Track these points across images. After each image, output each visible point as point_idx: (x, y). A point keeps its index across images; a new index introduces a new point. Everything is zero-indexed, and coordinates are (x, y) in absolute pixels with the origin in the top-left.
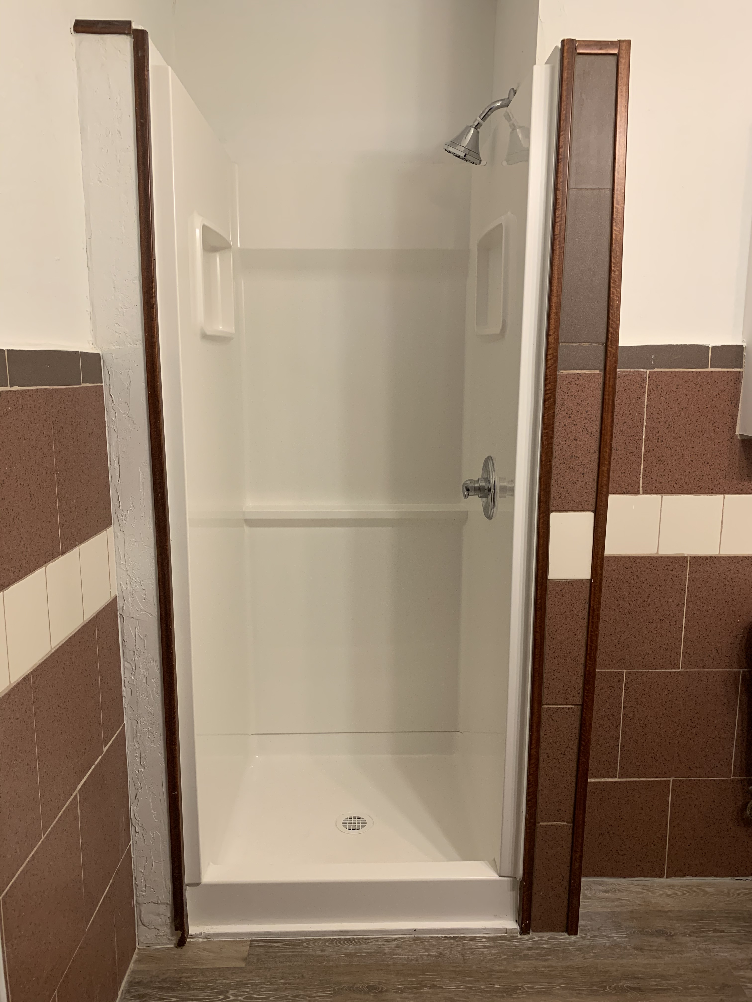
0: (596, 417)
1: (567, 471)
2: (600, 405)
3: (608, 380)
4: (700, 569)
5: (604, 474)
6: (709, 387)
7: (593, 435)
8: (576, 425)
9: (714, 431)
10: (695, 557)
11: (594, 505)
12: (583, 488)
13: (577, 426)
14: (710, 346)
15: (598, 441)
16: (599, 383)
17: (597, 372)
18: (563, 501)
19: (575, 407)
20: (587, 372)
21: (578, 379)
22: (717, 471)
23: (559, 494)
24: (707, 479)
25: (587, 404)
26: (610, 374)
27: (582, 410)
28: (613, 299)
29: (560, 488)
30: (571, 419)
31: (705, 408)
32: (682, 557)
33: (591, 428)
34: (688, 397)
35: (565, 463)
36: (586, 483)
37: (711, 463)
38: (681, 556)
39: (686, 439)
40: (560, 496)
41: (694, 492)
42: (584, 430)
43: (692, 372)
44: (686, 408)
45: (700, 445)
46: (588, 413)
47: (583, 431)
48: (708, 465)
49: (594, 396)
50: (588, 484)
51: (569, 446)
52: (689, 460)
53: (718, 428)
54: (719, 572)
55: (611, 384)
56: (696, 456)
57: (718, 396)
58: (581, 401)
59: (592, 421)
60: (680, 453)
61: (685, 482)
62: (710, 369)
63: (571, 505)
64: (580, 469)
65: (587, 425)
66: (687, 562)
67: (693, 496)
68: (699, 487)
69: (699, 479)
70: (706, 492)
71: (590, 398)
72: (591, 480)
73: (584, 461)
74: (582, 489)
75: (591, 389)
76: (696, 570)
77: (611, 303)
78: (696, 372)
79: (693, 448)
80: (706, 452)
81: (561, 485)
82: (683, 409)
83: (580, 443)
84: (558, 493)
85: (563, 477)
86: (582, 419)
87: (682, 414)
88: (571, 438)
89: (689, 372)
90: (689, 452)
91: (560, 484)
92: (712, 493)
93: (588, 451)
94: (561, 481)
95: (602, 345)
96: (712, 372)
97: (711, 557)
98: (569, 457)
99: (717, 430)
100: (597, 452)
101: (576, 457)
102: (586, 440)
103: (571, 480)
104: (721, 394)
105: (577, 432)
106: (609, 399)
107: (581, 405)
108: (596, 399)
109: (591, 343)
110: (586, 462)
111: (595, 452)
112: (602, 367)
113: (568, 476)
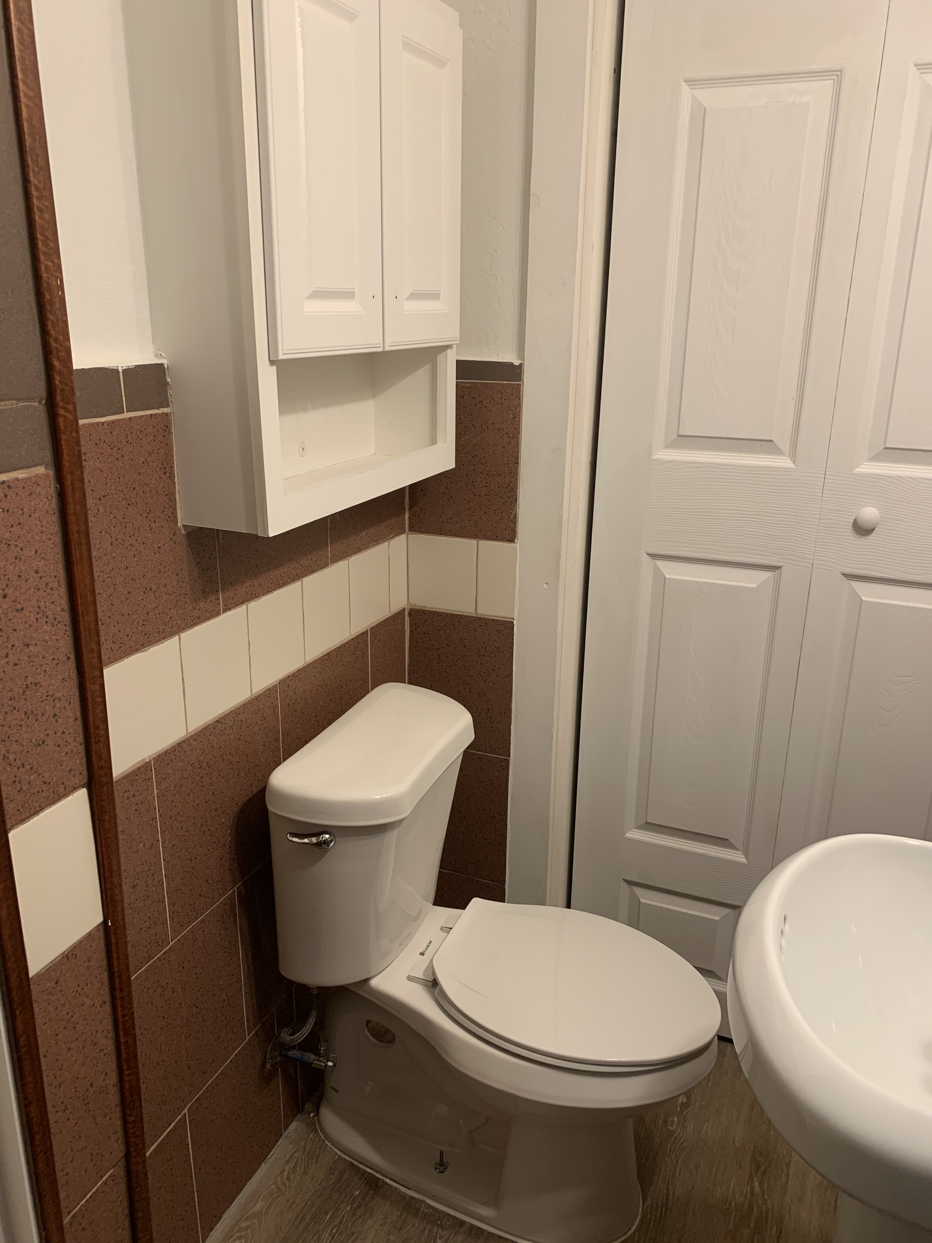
0: (57, 579)
1: (23, 723)
2: (59, 550)
3: (70, 488)
4: (168, 771)
5: (96, 699)
6: (131, 450)
7: (59, 622)
8: (22, 609)
9: (151, 529)
10: (159, 756)
11: (85, 772)
12: (59, 746)
13: (24, 612)
14: (120, 370)
15: (69, 633)
16: (50, 498)
17: (40, 470)
18: (28, 796)
19: (12, 568)
20: (20, 474)
21: (6, 496)
22: (165, 598)
23: (17, 783)
24: (155, 617)
25: (33, 553)
26: (72, 473)
27: (26, 570)
28: (48, 283)
29: (16, 769)
30: (7, 599)
31: (132, 489)
32: (143, 766)
33: (52, 606)
34: (105, 475)
35: (15, 708)
36: (63, 733)
37: (154, 587)
38: (142, 764)
39: (114, 555)
40: (19, 787)
41: (140, 647)
42: (38, 616)
43: (103, 423)
44: (104, 496)
45: (136, 559)
46: (41, 574)
47: (37, 619)
48: (152, 592)
49: (44, 529)
50: (67, 733)
51: (16, 665)
52: (125, 592)
53: (155, 522)
54: (192, 762)
55: (78, 495)
56: (133, 582)
57: (146, 466)
58: (22, 549)
59: (52, 589)
60: (109, 585)
61: (126, 633)
62: (127, 415)
63: (44, 795)
64: (47, 708)
65: (43, 603)
66: (152, 770)
67: (140, 654)
68: (145, 635)
69: (144, 620)
70: (157, 639)
71: (37, 538)
72: (71, 721)
73: (51, 687)
74: (58, 749)
75: (37, 515)
76: (164, 777)
77: (48, 297)
78: (109, 423)
79: (127, 568)
80: (146, 570)
81: (18, 760)
82: (100, 499)
83: (37, 649)
84: (14, 782)
85: (17, 741)
86: (31, 592)
87: (102, 510)
88: (17, 645)
89: (98, 424)
90: (122, 578)
91: (15, 760)
92: (164, 638)
93: (56, 661)
94: (15, 753)
95: (40, 402)
96: (130, 419)
97: (179, 744)
98: (21, 691)
99: (154, 526)
100: (72, 656)
101: (36, 684)
102: (47, 637)
103: (34, 740)
104: (149, 459)
105: (27, 626)
106: (78, 532)
107: (23, 558)
108: (50, 536)
109: (18, 400)
110: (55, 687)
111: (68, 658)
112: (48, 455)
113: (26, 736)
